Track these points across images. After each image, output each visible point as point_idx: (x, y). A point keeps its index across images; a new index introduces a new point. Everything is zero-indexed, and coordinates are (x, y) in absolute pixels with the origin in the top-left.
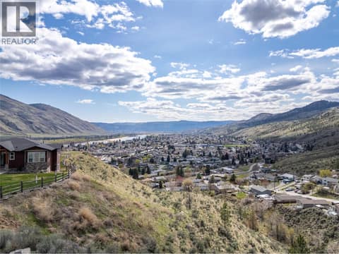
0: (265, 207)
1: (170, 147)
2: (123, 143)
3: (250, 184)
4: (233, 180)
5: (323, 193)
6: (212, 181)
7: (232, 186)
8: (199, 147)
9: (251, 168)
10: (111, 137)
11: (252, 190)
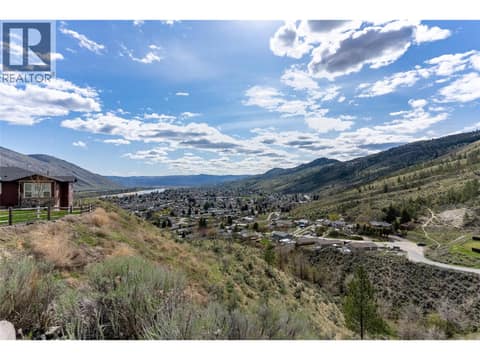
0: (288, 250)
1: (190, 200)
2: (140, 196)
3: (272, 231)
4: (256, 227)
5: (334, 235)
6: (236, 230)
7: (256, 233)
8: (219, 199)
9: (269, 217)
10: (126, 191)
11: (275, 236)
